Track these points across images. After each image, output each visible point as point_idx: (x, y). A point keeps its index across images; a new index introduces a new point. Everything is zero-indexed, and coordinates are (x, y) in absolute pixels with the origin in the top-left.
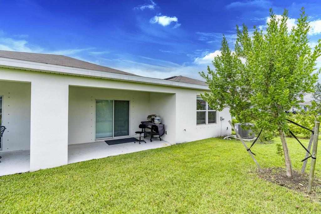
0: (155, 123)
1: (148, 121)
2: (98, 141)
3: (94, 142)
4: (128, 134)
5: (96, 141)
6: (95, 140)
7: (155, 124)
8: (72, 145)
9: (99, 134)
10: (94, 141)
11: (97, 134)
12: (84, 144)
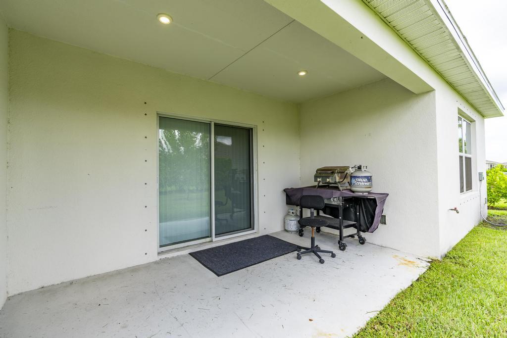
0: (354, 189)
1: (316, 184)
2: (169, 255)
3: (156, 263)
4: (250, 226)
5: (163, 256)
6: (159, 253)
7: (353, 192)
8: (71, 283)
9: (169, 224)
10: (157, 258)
11: (163, 224)
12: (119, 273)
